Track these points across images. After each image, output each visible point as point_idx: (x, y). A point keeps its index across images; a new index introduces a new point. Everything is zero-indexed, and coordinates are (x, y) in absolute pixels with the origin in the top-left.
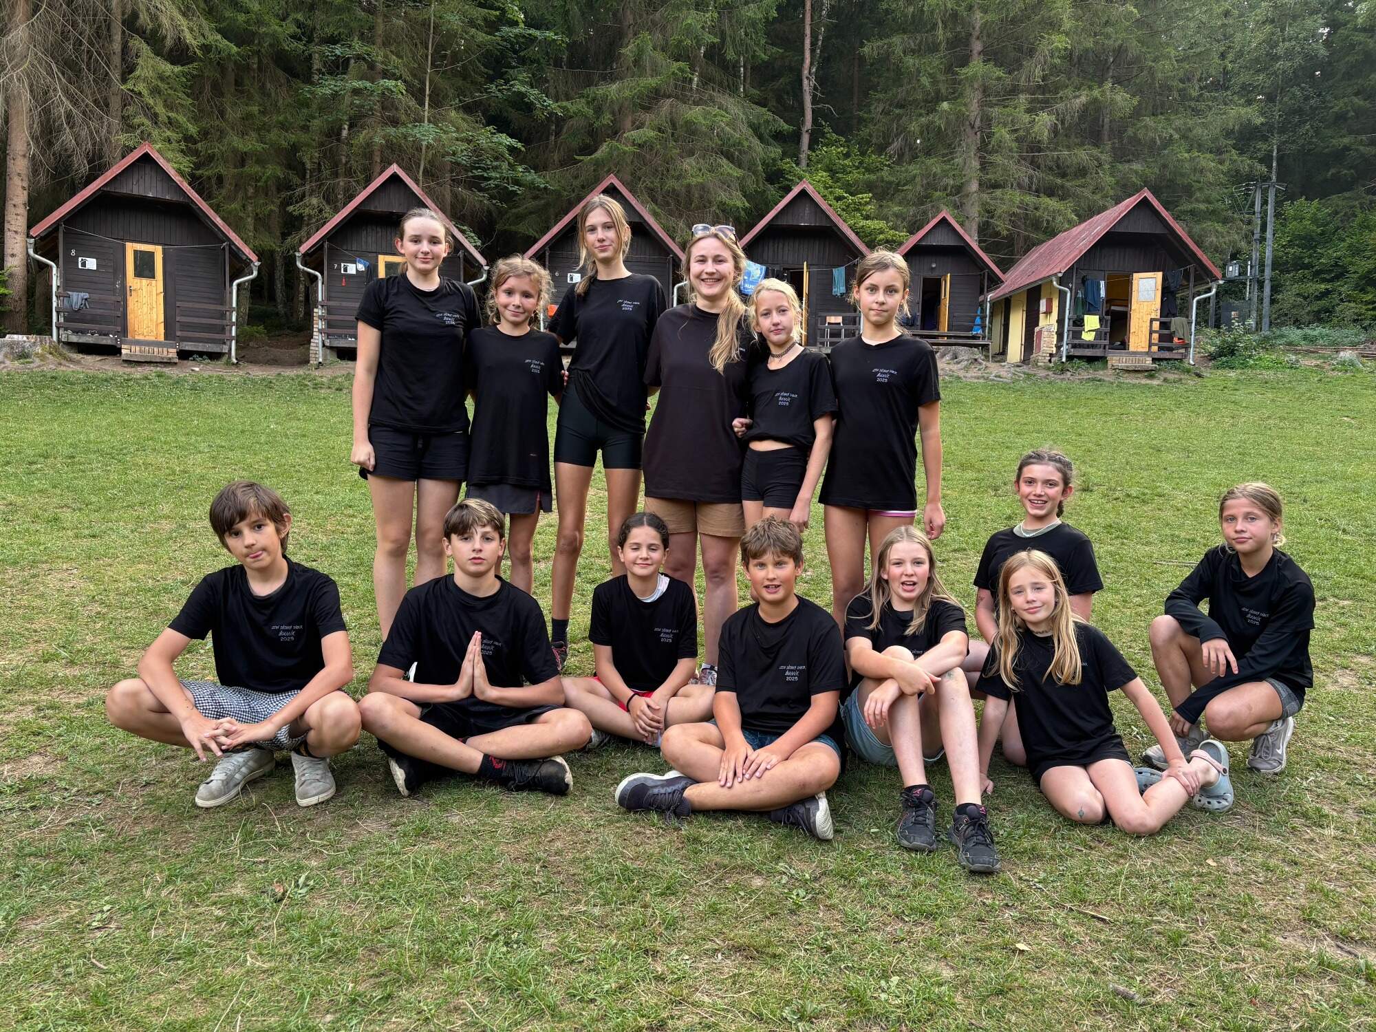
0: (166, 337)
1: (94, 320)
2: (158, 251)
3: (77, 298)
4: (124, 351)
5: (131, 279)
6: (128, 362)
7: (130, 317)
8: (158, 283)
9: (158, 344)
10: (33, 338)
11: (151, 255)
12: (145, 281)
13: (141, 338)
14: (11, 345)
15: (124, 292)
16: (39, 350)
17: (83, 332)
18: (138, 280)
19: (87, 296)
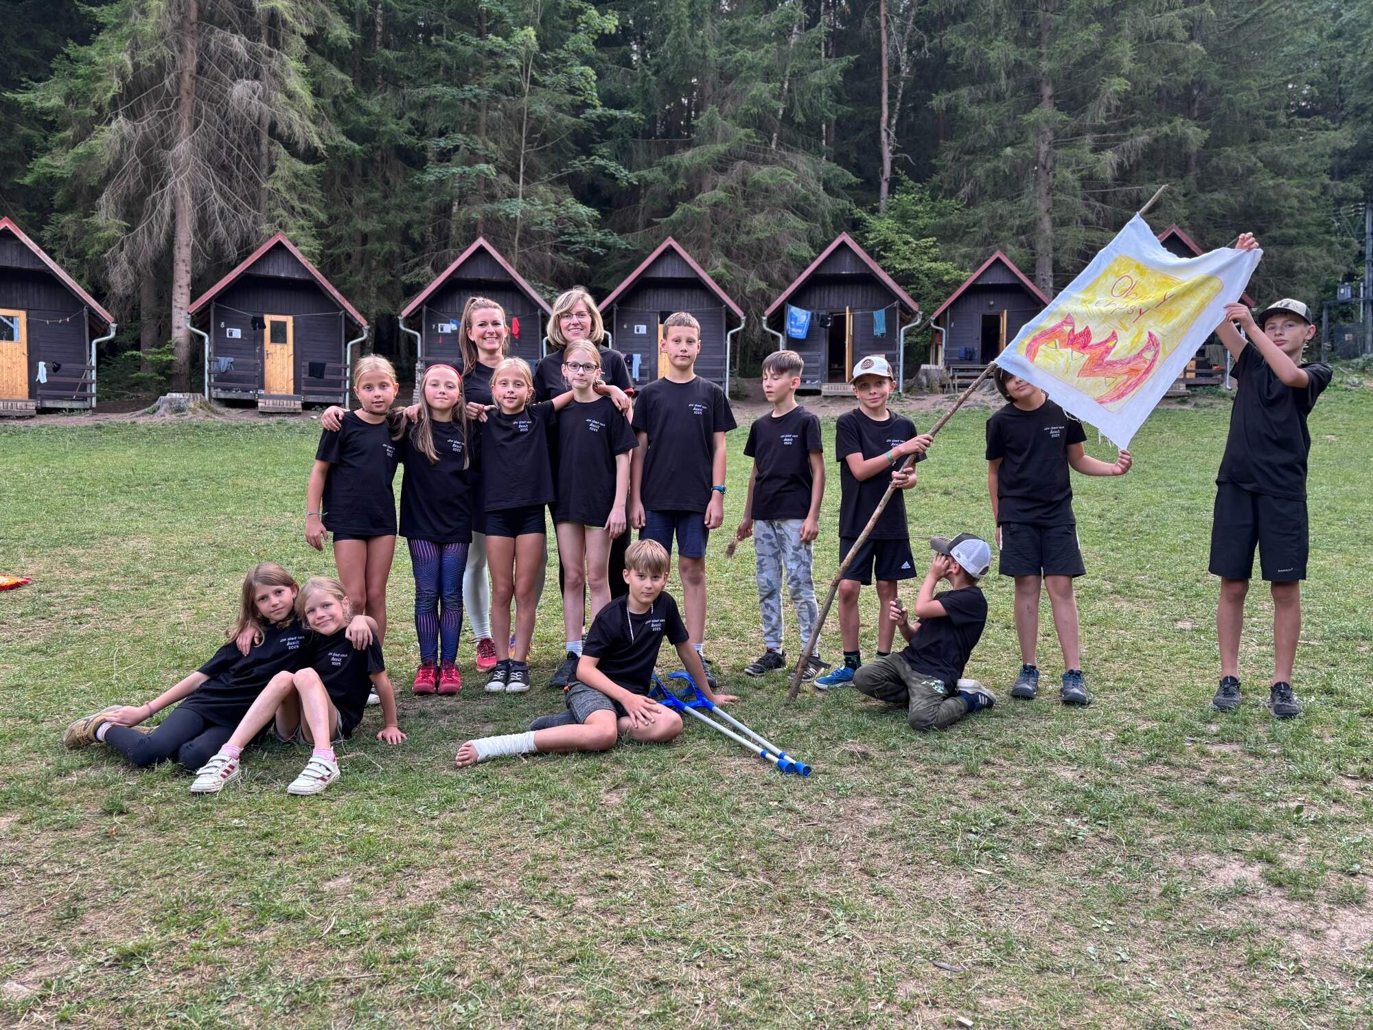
0: (295, 392)
1: (238, 379)
2: (289, 320)
3: (225, 362)
4: (260, 405)
5: (269, 346)
6: (263, 413)
7: (267, 376)
8: (289, 348)
9: (287, 398)
10: (187, 395)
11: (284, 324)
12: (279, 346)
13: (275, 393)
14: (170, 402)
15: (262, 356)
16: (192, 405)
17: (230, 390)
18: (273, 345)
19: (232, 360)
